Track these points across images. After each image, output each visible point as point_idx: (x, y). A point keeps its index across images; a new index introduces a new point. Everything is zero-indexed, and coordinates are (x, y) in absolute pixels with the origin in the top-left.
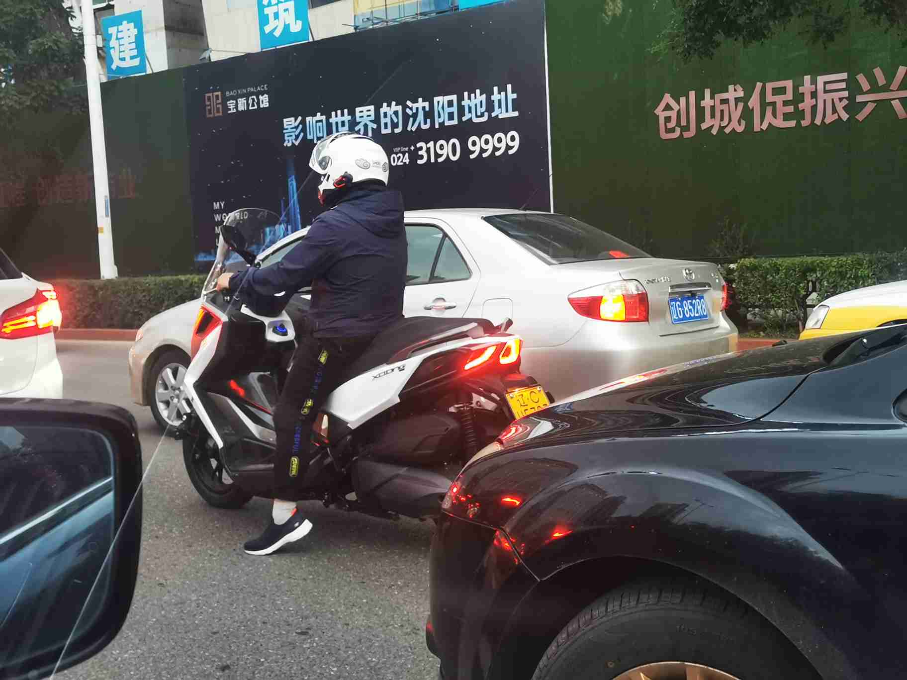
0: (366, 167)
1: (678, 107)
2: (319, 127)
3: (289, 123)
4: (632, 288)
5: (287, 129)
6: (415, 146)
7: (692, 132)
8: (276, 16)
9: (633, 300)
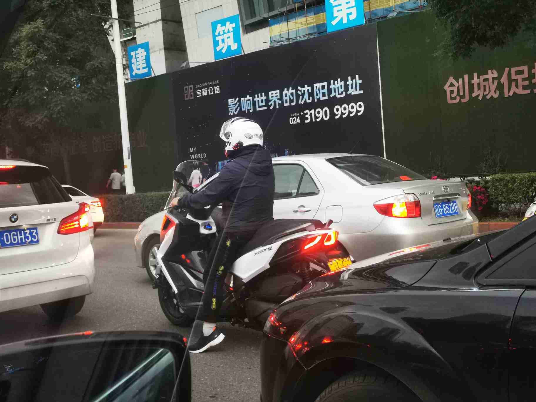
0: (250, 137)
1: (458, 85)
2: (249, 103)
3: (232, 102)
4: (411, 199)
5: (230, 105)
6: (303, 113)
7: (467, 99)
8: (223, 41)
9: (412, 205)
